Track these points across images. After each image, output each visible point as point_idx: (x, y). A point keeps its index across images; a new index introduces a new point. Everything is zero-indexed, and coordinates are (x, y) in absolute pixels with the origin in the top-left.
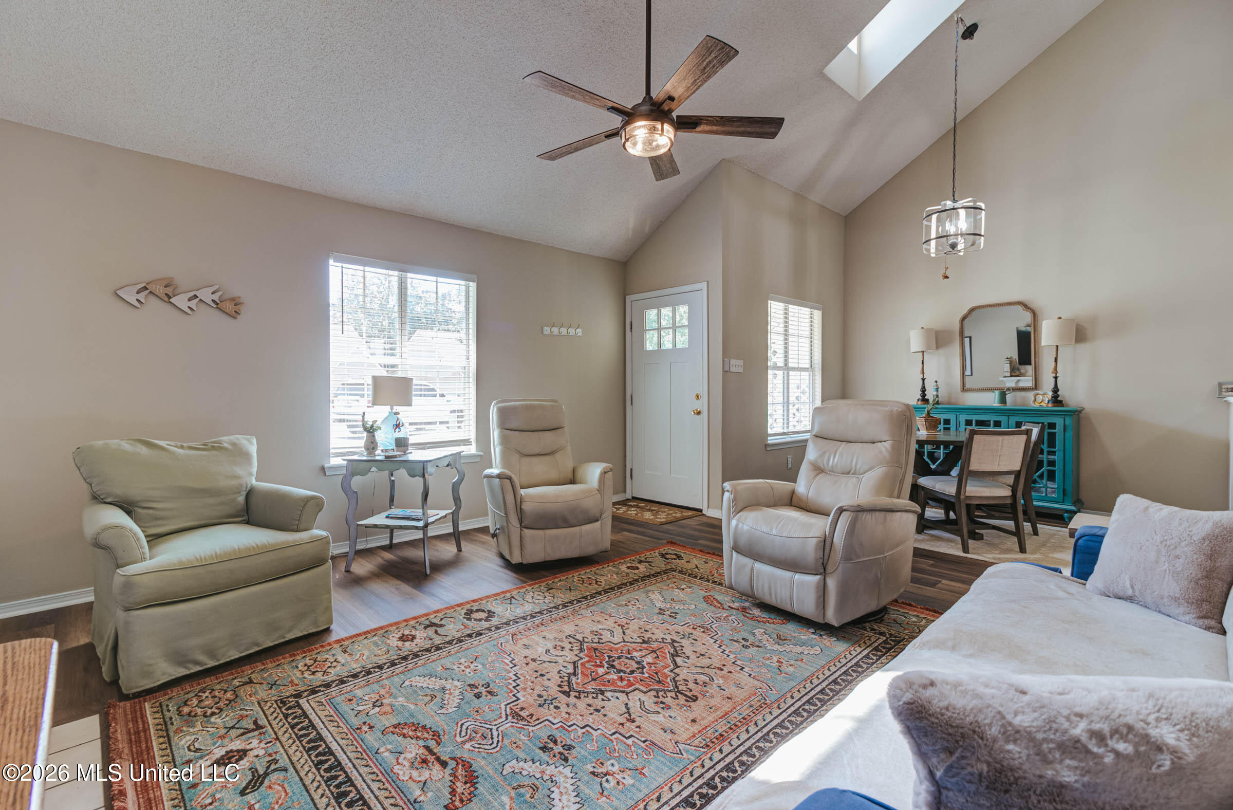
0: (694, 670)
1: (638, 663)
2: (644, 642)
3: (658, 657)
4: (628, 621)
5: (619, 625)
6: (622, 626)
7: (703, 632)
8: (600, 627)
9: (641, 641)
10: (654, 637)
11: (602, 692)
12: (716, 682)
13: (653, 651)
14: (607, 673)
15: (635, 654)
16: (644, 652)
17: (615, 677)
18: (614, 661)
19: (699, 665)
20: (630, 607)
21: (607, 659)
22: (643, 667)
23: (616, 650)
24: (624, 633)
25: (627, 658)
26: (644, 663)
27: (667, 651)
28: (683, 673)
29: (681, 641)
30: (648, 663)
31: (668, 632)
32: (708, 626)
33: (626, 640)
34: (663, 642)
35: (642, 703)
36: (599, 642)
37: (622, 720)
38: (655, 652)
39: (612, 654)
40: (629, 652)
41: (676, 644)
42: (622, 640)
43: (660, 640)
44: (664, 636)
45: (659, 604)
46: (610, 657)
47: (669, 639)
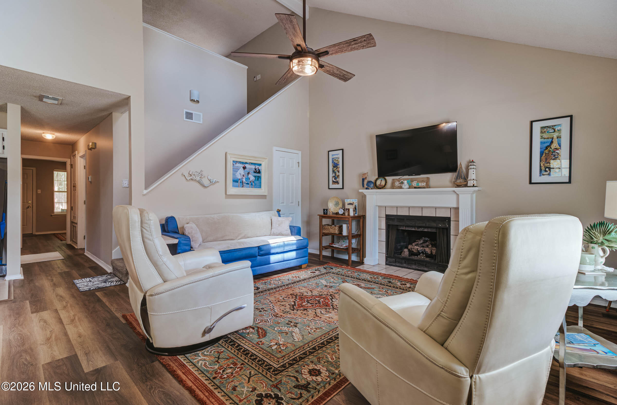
0: (288, 301)
1: (309, 302)
2: (306, 309)
3: (301, 304)
4: (314, 318)
5: (318, 316)
6: (317, 316)
7: (277, 314)
8: (328, 315)
9: (307, 310)
10: (302, 311)
11: (320, 295)
12: (282, 298)
13: (303, 306)
14: (320, 299)
15: (310, 305)
16: (306, 306)
17: (317, 298)
18: (318, 303)
19: (286, 302)
20: (314, 327)
21: (321, 303)
22: (307, 301)
23: (318, 306)
24: (316, 313)
25: (313, 304)
26: (306, 302)
27: (297, 306)
28: (293, 300)
29: (290, 310)
30: (305, 302)
31: (294, 314)
32: (273, 317)
33: (314, 310)
34: (298, 310)
35: (307, 293)
36: (326, 308)
37: (313, 291)
38: (302, 306)
39: (319, 305)
40: (313, 306)
41: (292, 309)
42: (316, 310)
43: (299, 310)
44: (297, 312)
45: (296, 330)
46: (320, 304)
47: (295, 311)
